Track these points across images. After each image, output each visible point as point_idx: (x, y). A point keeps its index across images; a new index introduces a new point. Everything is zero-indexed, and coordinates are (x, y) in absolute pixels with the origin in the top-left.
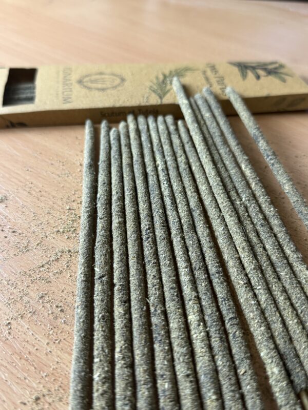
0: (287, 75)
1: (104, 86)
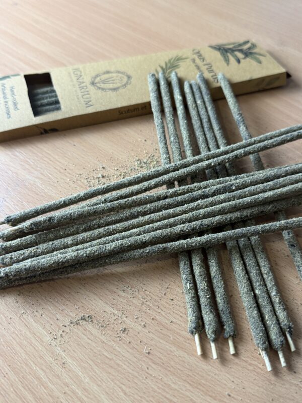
1: (115, 86)
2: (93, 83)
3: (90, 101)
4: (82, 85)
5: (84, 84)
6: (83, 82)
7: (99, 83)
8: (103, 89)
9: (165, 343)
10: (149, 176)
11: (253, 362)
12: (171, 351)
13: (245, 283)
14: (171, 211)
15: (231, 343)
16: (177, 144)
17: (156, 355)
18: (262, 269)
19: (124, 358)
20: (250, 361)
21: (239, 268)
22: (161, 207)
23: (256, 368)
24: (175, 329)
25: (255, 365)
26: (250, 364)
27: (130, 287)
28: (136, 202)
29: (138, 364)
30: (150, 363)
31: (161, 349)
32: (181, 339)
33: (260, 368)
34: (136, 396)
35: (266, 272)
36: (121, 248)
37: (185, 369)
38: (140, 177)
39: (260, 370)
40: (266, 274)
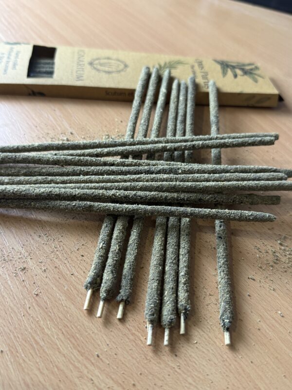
0: (259, 76)
1: (110, 70)
2: (91, 64)
3: (82, 77)
4: (81, 63)
5: (84, 63)
6: (83, 61)
7: (96, 64)
8: (98, 70)
9: (57, 290)
10: (106, 144)
11: (137, 333)
12: (59, 299)
13: (157, 257)
14: (112, 177)
15: (121, 308)
16: (145, 126)
17: (43, 299)
18: (181, 250)
19: (11, 293)
20: (134, 332)
21: (158, 243)
22: (104, 171)
23: (137, 339)
24: (73, 281)
25: (137, 336)
26: (133, 334)
27: (48, 235)
28: (82, 161)
29: (22, 302)
30: (34, 304)
31: (51, 295)
32: (75, 292)
33: (141, 341)
34: (6, 329)
35: (183, 253)
36: (49, 195)
37: (66, 319)
38: (96, 143)
39: (140, 342)
40: (183, 255)
